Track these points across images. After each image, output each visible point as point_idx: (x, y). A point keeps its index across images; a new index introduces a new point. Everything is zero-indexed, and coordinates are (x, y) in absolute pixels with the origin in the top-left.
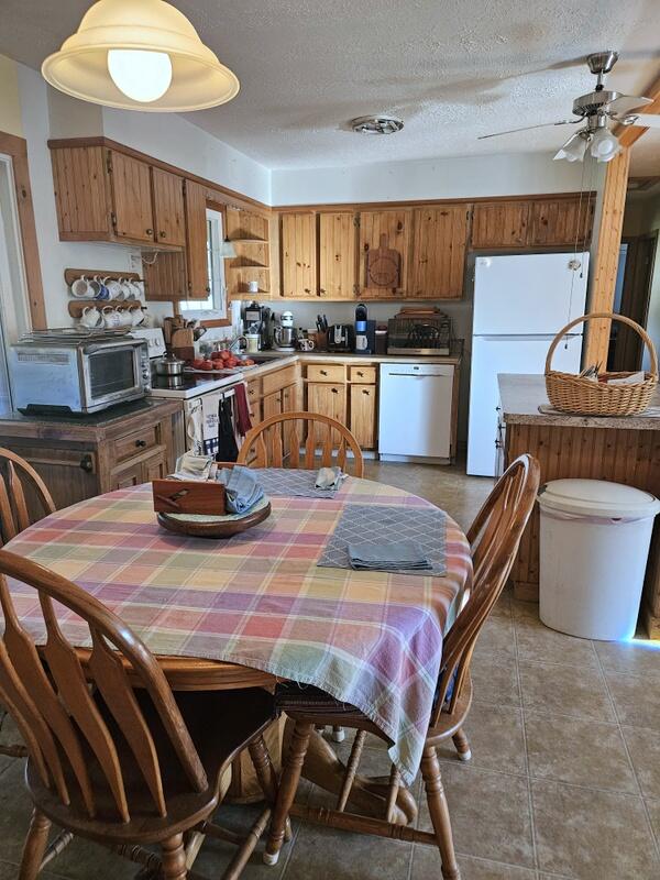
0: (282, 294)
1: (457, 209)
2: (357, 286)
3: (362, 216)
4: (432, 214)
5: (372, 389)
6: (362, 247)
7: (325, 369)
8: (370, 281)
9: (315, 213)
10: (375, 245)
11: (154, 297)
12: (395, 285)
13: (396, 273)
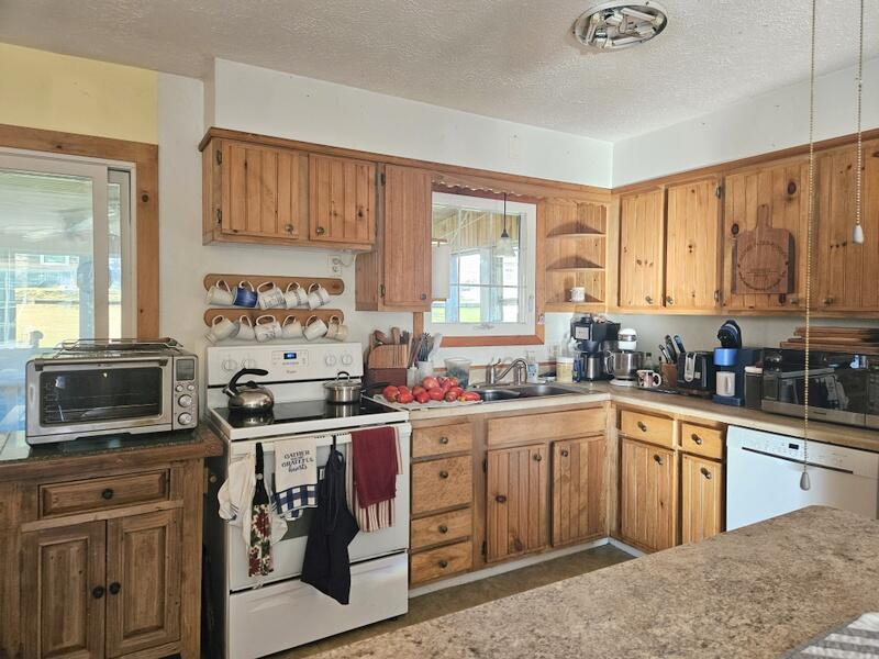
0: (619, 305)
2: (719, 292)
3: (728, 182)
5: (715, 469)
6: (728, 229)
7: (646, 421)
8: (739, 282)
9: (663, 187)
10: (749, 225)
11: (361, 306)
12: (784, 290)
13: (785, 268)
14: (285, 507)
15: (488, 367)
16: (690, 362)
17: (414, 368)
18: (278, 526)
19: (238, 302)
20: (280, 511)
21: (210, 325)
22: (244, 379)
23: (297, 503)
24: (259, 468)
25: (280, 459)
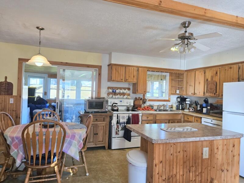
1: (235, 66)
2: (204, 92)
3: (206, 71)
4: (227, 68)
6: (206, 80)
7: (189, 117)
8: (207, 91)
9: (195, 71)
10: (209, 80)
11: (133, 93)
12: (215, 92)
13: (215, 88)
14: (121, 125)
15: (158, 106)
16: (199, 106)
17: (143, 105)
18: (120, 128)
19: (113, 92)
20: (120, 125)
21: (108, 95)
22: (114, 105)
23: (123, 124)
24: (118, 118)
25: (121, 117)
